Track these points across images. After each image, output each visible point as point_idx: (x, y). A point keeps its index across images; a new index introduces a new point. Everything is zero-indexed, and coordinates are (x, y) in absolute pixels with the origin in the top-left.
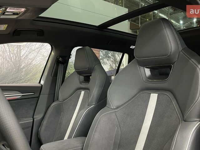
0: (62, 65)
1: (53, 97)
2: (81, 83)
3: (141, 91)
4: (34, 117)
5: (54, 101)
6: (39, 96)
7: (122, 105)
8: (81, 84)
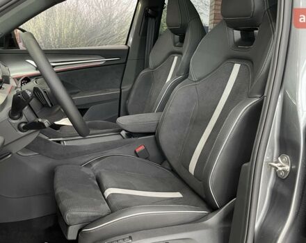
0: (153, 20)
1: (143, 63)
2: (175, 44)
3: (225, 61)
4: (122, 87)
5: (144, 69)
6: (126, 62)
7: (204, 77)
8: (175, 46)
